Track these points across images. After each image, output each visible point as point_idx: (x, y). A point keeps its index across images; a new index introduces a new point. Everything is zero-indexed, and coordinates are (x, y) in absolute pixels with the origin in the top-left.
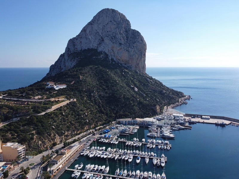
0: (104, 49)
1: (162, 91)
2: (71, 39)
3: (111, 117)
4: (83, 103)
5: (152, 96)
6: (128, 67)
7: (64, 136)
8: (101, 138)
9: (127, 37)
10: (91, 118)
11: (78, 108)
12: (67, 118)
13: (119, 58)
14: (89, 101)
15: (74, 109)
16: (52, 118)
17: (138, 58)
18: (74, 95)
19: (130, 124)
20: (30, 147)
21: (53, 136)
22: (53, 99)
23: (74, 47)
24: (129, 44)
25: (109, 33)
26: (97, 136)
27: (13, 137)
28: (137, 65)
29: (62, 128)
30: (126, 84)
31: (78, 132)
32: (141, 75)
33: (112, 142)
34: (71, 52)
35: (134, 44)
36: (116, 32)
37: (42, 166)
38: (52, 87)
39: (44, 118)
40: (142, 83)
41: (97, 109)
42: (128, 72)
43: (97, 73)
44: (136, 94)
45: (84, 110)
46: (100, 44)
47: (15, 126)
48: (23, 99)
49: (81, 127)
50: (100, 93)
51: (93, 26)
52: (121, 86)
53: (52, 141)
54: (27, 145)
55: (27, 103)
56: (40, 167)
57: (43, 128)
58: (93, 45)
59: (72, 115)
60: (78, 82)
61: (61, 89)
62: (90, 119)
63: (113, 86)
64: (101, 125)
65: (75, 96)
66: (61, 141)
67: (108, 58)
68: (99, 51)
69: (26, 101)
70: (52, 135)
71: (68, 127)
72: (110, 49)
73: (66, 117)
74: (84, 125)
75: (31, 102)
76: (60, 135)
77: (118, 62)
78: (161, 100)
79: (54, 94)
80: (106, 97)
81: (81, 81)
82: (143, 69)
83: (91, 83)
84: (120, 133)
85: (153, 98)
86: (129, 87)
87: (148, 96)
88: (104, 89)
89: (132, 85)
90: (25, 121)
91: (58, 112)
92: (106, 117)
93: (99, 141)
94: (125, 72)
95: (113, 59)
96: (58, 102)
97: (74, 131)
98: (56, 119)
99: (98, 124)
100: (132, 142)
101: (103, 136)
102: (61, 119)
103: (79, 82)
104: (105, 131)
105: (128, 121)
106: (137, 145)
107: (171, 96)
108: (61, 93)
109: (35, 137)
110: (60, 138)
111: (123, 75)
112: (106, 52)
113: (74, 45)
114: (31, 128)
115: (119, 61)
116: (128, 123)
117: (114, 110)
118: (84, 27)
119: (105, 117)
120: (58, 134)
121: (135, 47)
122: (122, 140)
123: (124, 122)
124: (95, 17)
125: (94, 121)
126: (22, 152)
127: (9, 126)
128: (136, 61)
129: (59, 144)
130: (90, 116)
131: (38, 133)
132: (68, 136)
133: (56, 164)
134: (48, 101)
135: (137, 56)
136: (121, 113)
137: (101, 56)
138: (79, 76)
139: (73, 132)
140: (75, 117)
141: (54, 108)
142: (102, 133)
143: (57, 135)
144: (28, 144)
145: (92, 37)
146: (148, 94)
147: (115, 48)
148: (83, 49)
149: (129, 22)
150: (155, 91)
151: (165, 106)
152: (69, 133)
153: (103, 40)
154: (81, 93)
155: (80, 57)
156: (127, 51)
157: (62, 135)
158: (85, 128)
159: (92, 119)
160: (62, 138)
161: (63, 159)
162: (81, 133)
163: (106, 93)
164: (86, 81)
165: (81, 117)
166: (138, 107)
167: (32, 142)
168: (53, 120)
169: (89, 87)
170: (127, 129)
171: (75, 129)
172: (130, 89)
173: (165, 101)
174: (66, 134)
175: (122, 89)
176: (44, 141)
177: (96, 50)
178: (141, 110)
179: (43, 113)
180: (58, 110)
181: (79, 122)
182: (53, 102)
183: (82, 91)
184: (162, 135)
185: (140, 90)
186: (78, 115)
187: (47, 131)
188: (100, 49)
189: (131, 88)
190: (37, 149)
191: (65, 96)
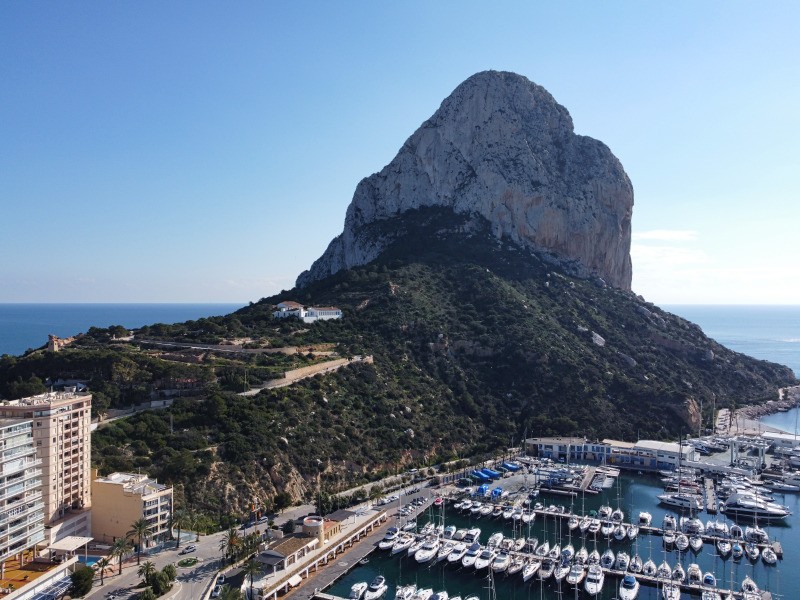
0: (478, 205)
1: (701, 354)
2: (365, 180)
3: (502, 429)
4: (398, 374)
5: (664, 366)
6: (565, 264)
7: (319, 478)
8: (461, 497)
9: (561, 164)
10: (427, 426)
11: (380, 387)
12: (336, 417)
13: (532, 234)
14: (420, 367)
15: (366, 389)
16: (282, 408)
17: (601, 235)
18: (367, 342)
19: (578, 457)
20: (190, 499)
21: (280, 472)
22: (291, 351)
23: (375, 204)
24: (568, 184)
25: (495, 149)
26: (447, 491)
27: (137, 460)
28: (597, 261)
29: (314, 446)
30: (559, 320)
31: (375, 471)
32: (614, 296)
33: (507, 515)
34: (366, 221)
35: (586, 183)
36: (520, 146)
37: (224, 572)
38: (293, 315)
39: (253, 405)
40: (621, 320)
41: (448, 397)
42: (563, 282)
43: (450, 278)
44: (599, 356)
45: (402, 396)
46: (462, 186)
47: (153, 423)
48: (194, 343)
49: (387, 454)
50: (459, 343)
51: (439, 131)
52: (540, 322)
53: (274, 489)
54: (183, 492)
55: (206, 356)
56: (215, 576)
57: (247, 440)
58: (439, 193)
59: (356, 407)
60: (383, 302)
61: (321, 321)
62: (422, 428)
63: (510, 322)
64: (461, 455)
65: (368, 346)
66: (306, 494)
67: (491, 233)
68: (457, 211)
69: (201, 352)
70: (278, 466)
71: (336, 446)
72: (497, 203)
73: (334, 413)
74: (399, 447)
75: (217, 354)
76: (308, 470)
77: (527, 247)
78: (701, 384)
79: (297, 335)
80: (486, 358)
81: (392, 299)
82: (623, 276)
83: (428, 309)
84: (542, 487)
85: (669, 375)
86: (570, 330)
87: (646, 367)
88: (474, 328)
89: (583, 326)
90: (188, 411)
91: (307, 392)
92: (482, 427)
93: (457, 506)
94: (553, 280)
95: (510, 237)
96: (310, 360)
97: (359, 463)
98: (296, 413)
99: (450, 449)
100: (598, 522)
101: (472, 490)
102: (314, 416)
103: (385, 302)
104: (478, 474)
105: (572, 447)
106: (620, 533)
107: (742, 374)
108: (321, 333)
109: (214, 466)
110: (304, 483)
111: (547, 289)
112: (483, 213)
113: (376, 198)
114: (205, 434)
115: (529, 243)
116: (572, 456)
117: (516, 404)
118: (411, 139)
119: (477, 428)
120: (298, 465)
121: (589, 195)
122: (552, 510)
123: (556, 449)
124: (447, 103)
125: (435, 436)
126: (160, 513)
127: (132, 423)
128: (594, 242)
129: (299, 504)
130: (422, 418)
131: (227, 455)
132: (336, 480)
133: (278, 569)
134: (273, 355)
135: (598, 226)
136: (543, 417)
137: (467, 226)
138: (388, 286)
139: (355, 466)
140: (368, 416)
141: (293, 376)
142: (469, 480)
143: (294, 470)
144: (187, 489)
145: (436, 165)
146: (647, 360)
147: (515, 199)
148: (404, 208)
149: (568, 113)
150: (674, 351)
151: (720, 408)
152: (339, 470)
153: (474, 175)
154: (390, 338)
155: (393, 234)
156: (559, 207)
157: (313, 473)
158: (403, 460)
159: (428, 430)
160: (313, 484)
161: (308, 556)
162: (386, 474)
163: (484, 343)
164: (410, 302)
165: (389, 418)
166: (611, 401)
167: (202, 484)
168: (286, 415)
169: (419, 319)
170: (568, 473)
171: (362, 457)
172: (576, 339)
173: (716, 391)
174: (329, 469)
175: (545, 333)
176: (245, 486)
177: (450, 209)
178: (621, 412)
179: (254, 392)
180: (305, 386)
181: (378, 435)
182: (291, 358)
183: (394, 331)
184: (728, 505)
185: (616, 345)
186: (376, 410)
187: (260, 452)
188: (462, 206)
189: (577, 333)
190: (215, 510)
191: (333, 345)
